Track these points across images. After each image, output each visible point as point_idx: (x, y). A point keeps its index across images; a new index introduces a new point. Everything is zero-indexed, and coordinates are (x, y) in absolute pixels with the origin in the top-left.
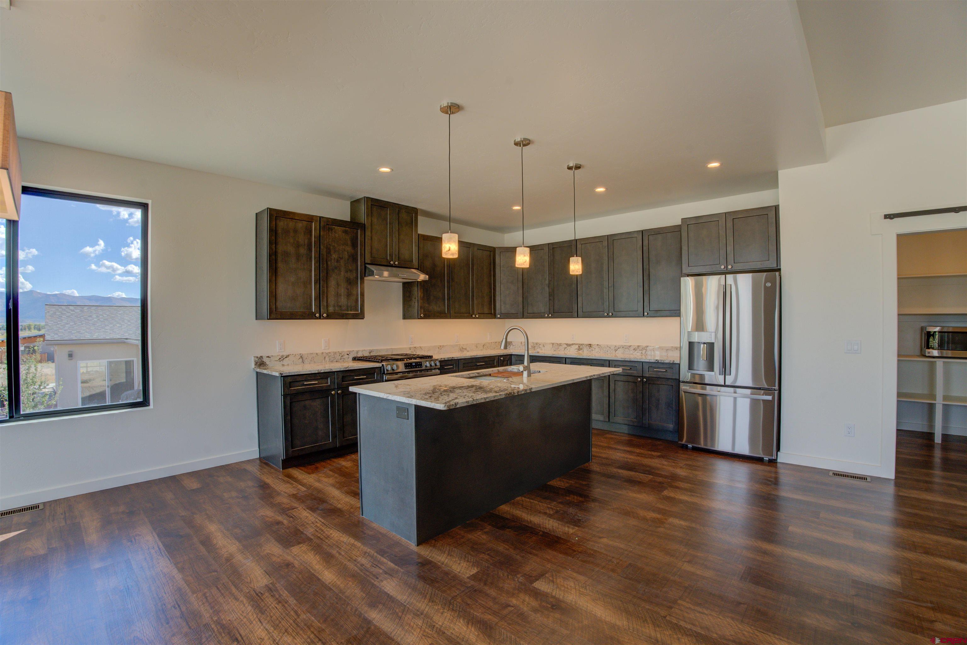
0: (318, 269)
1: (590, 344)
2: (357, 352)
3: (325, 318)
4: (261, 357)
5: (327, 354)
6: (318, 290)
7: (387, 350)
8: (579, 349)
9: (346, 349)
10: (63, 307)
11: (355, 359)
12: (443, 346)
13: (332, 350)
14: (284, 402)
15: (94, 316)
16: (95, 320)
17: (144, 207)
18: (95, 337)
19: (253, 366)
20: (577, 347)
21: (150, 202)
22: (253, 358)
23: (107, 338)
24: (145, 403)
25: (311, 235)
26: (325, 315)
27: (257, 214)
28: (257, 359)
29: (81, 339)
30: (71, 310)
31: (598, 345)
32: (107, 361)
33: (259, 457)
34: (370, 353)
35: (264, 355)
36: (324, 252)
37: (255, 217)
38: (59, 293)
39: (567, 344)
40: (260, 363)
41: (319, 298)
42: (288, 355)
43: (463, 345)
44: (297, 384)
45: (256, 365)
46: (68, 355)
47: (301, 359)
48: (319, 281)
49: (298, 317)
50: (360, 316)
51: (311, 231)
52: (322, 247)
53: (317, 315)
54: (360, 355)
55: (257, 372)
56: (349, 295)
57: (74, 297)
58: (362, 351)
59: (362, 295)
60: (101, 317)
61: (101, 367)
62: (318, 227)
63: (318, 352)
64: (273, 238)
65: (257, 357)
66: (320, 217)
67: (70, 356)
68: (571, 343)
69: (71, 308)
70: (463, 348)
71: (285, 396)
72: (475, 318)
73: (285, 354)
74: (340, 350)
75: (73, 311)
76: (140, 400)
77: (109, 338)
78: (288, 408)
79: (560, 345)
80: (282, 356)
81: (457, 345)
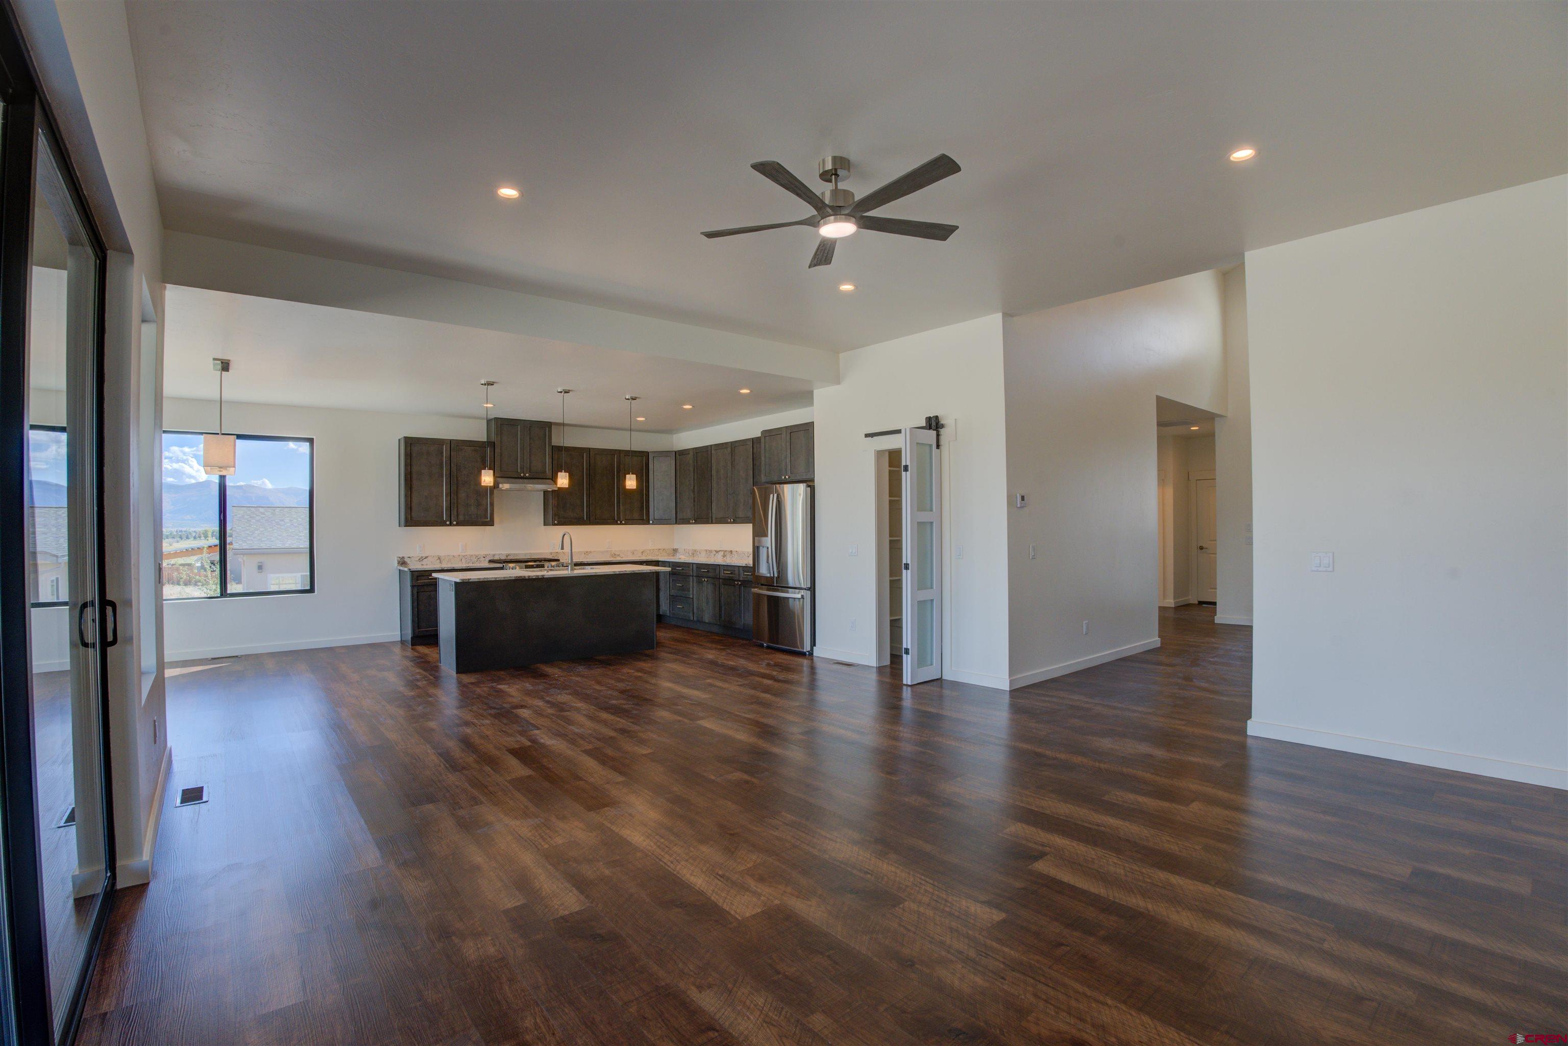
0: (450, 483)
1: (731, 551)
2: (494, 555)
3: (454, 525)
4: (403, 557)
5: (464, 556)
6: (449, 502)
7: (526, 554)
8: (724, 556)
9: (483, 553)
10: (252, 509)
11: (490, 561)
12: (590, 552)
13: (469, 552)
14: (412, 592)
15: (287, 520)
16: (288, 524)
17: (311, 441)
18: (287, 545)
19: (396, 565)
20: (722, 553)
21: (314, 437)
22: (396, 558)
23: (301, 547)
24: (311, 590)
25: (443, 456)
26: (455, 523)
27: (399, 440)
28: (399, 559)
29: (272, 547)
30: (261, 513)
31: (736, 551)
32: (301, 575)
33: (400, 640)
34: (507, 556)
35: (406, 556)
36: (454, 469)
37: (398, 441)
38: (244, 484)
39: (716, 551)
40: (402, 562)
41: (450, 509)
42: (427, 557)
43: (615, 551)
44: (422, 578)
45: (398, 564)
46: (257, 567)
47: (439, 561)
48: (449, 494)
49: (430, 525)
50: (491, 523)
51: (443, 453)
52: (452, 465)
53: (448, 523)
54: (496, 558)
55: (400, 570)
56: (479, 505)
57: (265, 490)
58: (499, 554)
59: (492, 505)
60: (295, 521)
61: (297, 585)
62: (449, 449)
63: (454, 554)
64: (409, 461)
65: (400, 558)
66: (451, 441)
67: (260, 567)
68: (718, 550)
69: (262, 510)
70: (615, 554)
71: (413, 587)
72: (621, 524)
73: (424, 555)
74: (477, 553)
75: (263, 514)
76: (308, 588)
77: (303, 547)
78: (416, 596)
79: (711, 551)
80: (422, 557)
81: (607, 551)
